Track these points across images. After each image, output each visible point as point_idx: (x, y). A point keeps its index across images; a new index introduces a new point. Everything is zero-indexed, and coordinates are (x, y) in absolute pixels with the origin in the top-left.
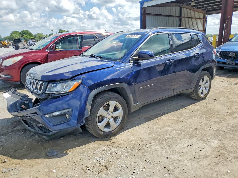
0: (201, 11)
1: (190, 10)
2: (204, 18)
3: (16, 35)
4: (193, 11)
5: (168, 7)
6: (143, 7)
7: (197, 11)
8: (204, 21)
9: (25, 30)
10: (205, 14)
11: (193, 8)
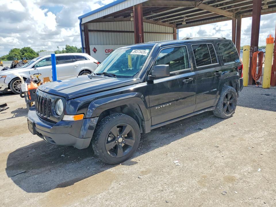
0: (168, 25)
1: (152, 24)
2: (174, 32)
3: (16, 53)
4: (157, 25)
5: (120, 22)
6: (83, 22)
7: (164, 25)
8: (174, 35)
9: (26, 47)
10: (175, 28)
11: (156, 22)
